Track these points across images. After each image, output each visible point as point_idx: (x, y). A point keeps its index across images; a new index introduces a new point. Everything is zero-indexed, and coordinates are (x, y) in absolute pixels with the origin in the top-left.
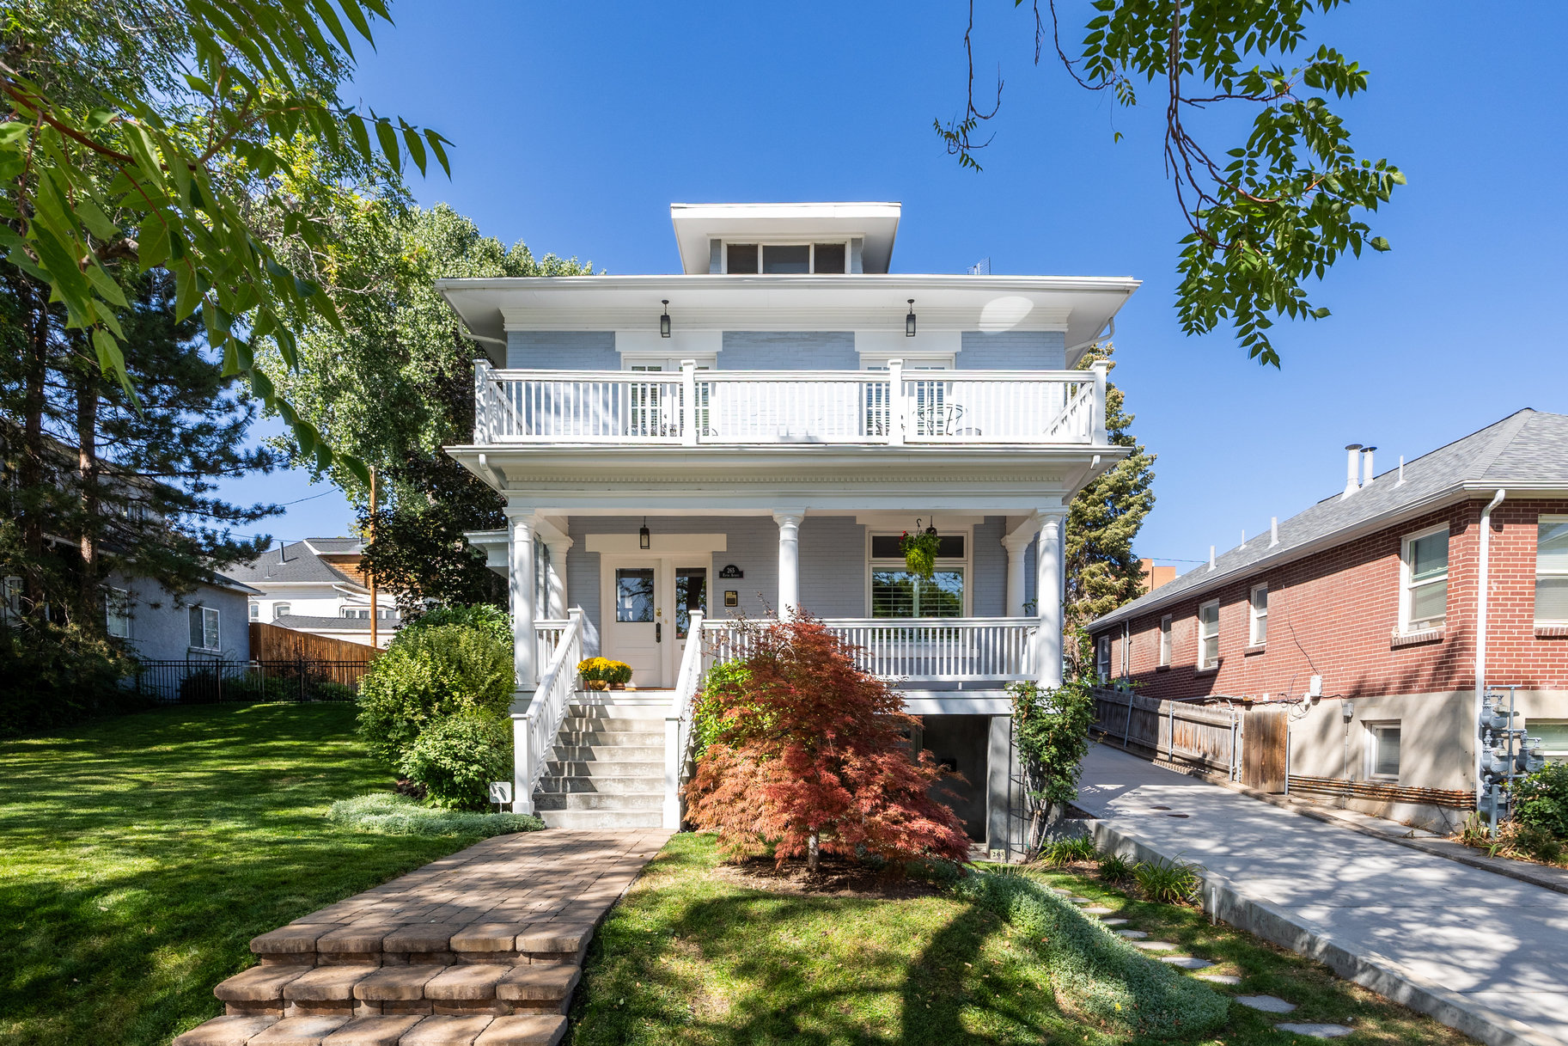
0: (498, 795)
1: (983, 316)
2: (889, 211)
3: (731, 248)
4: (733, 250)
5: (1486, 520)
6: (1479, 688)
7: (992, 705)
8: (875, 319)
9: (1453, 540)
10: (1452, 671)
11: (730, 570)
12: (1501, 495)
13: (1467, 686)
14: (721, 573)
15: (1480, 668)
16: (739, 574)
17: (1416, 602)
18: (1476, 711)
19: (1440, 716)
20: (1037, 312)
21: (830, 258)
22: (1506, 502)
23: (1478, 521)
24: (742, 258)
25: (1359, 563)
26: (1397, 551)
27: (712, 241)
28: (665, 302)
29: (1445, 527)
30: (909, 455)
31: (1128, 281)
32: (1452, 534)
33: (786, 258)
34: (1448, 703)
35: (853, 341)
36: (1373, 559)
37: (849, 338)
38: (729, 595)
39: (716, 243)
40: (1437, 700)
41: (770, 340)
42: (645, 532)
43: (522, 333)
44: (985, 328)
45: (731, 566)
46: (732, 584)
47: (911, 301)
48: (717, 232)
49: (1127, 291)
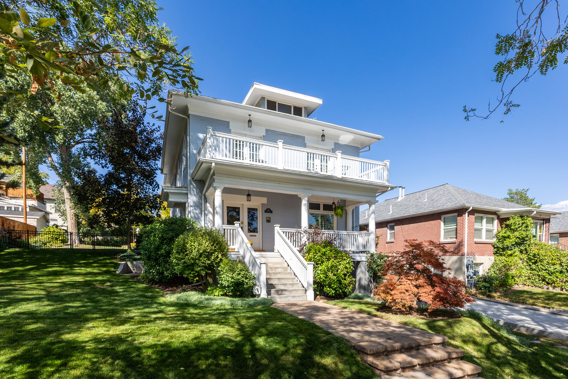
0: (256, 291)
1: (340, 139)
2: (319, 101)
3: (268, 101)
4: (269, 102)
5: (467, 214)
6: (466, 255)
7: (361, 258)
8: (312, 134)
9: (459, 218)
10: (459, 251)
11: (268, 210)
12: (471, 208)
13: (463, 255)
14: (265, 211)
15: (466, 251)
16: (271, 212)
17: (445, 232)
18: (465, 261)
19: (456, 262)
20: (354, 140)
21: (298, 111)
22: (472, 210)
23: (465, 214)
24: (272, 105)
25: (428, 221)
26: (440, 219)
27: (262, 97)
28: (250, 115)
29: (456, 214)
30: (344, 181)
31: (380, 136)
32: (458, 216)
33: (285, 108)
34: (458, 259)
35: (304, 139)
36: (432, 220)
37: (303, 138)
38: (268, 219)
39: (263, 98)
40: (455, 258)
41: (280, 134)
42: (249, 195)
43: (195, 115)
44: (340, 142)
45: (268, 209)
46: (268, 215)
47: (323, 130)
48: (264, 95)
49: (379, 139)
